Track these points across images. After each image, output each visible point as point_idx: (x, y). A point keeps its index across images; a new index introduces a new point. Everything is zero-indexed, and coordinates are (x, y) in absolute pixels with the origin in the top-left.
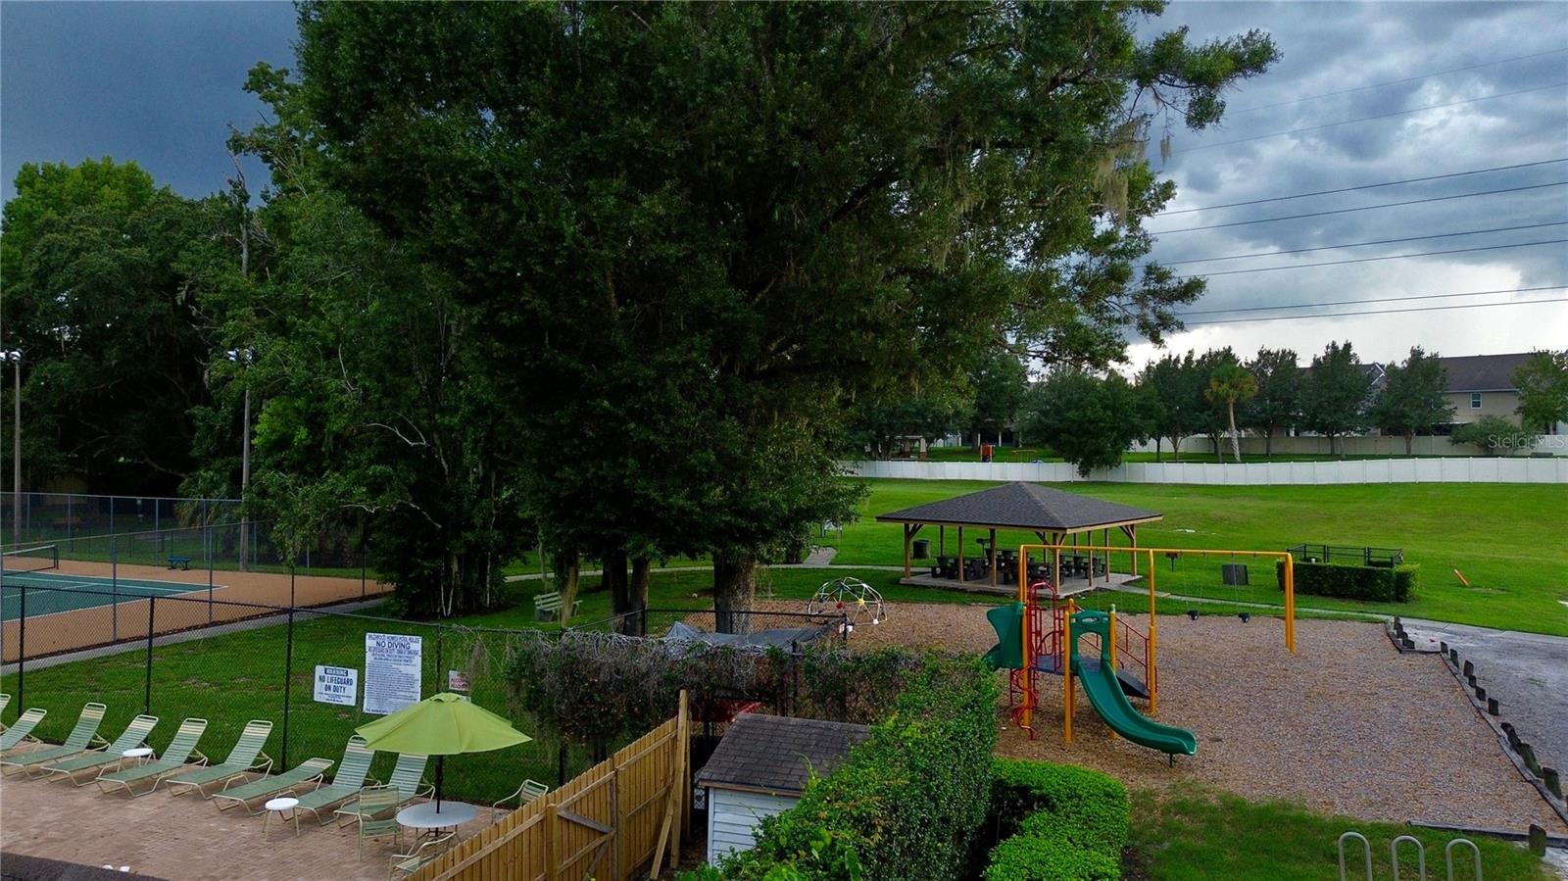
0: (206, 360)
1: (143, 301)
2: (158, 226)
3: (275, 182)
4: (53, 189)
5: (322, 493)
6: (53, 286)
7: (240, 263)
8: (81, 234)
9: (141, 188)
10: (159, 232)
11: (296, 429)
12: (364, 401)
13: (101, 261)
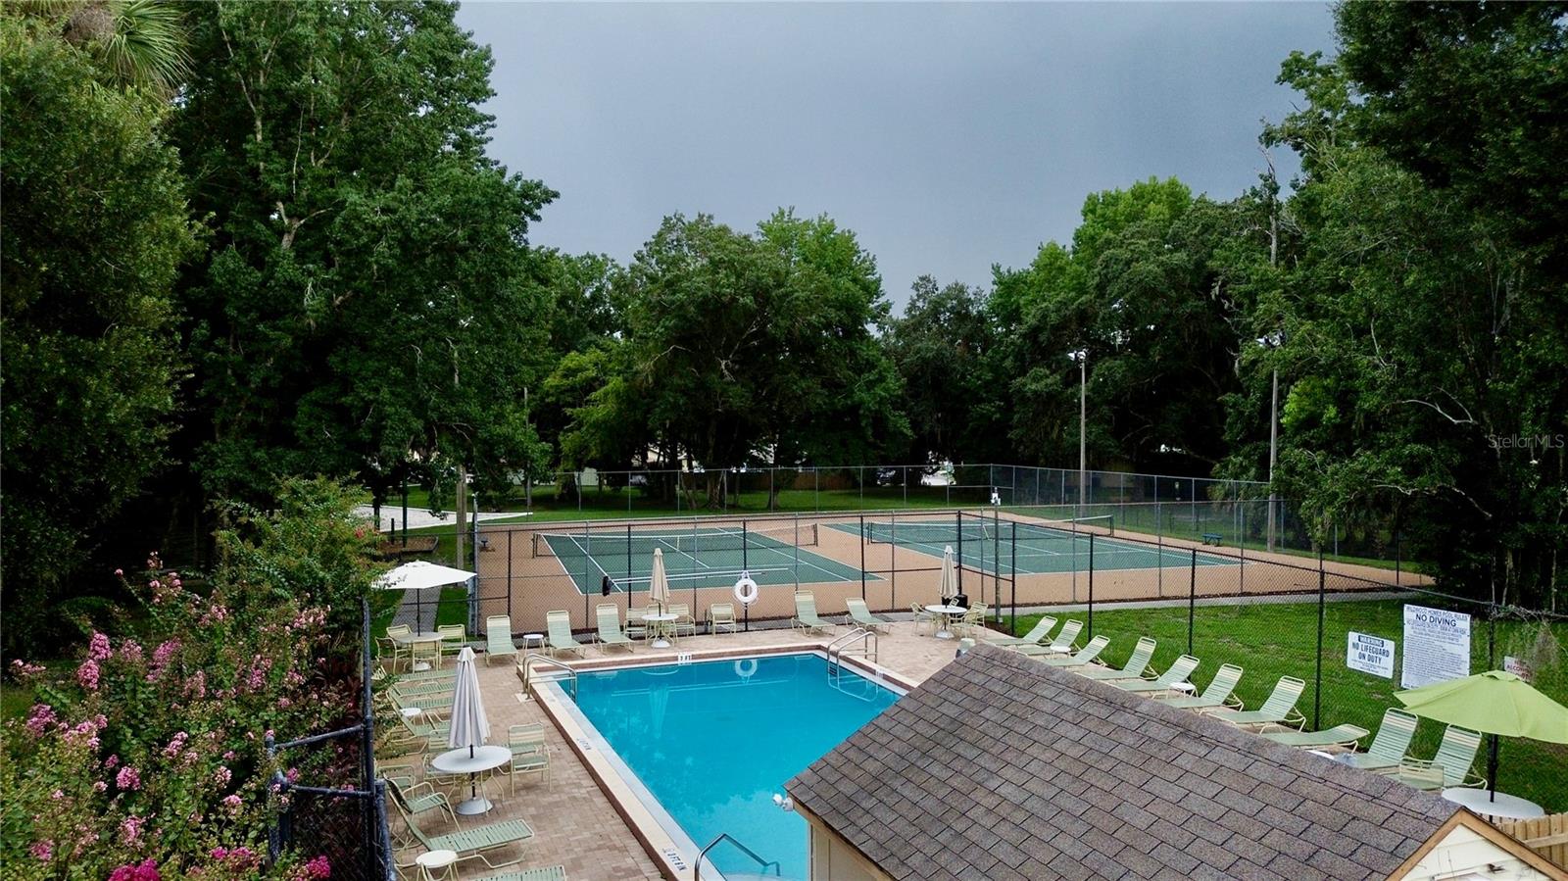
0: (1237, 350)
1: (1182, 300)
2: (1195, 231)
3: (1305, 169)
4: (1109, 213)
5: (1352, 471)
6: (1110, 294)
7: (1269, 254)
8: (1132, 247)
9: (1181, 200)
10: (1196, 236)
11: (1325, 408)
12: (1399, 377)
13: (1148, 268)
